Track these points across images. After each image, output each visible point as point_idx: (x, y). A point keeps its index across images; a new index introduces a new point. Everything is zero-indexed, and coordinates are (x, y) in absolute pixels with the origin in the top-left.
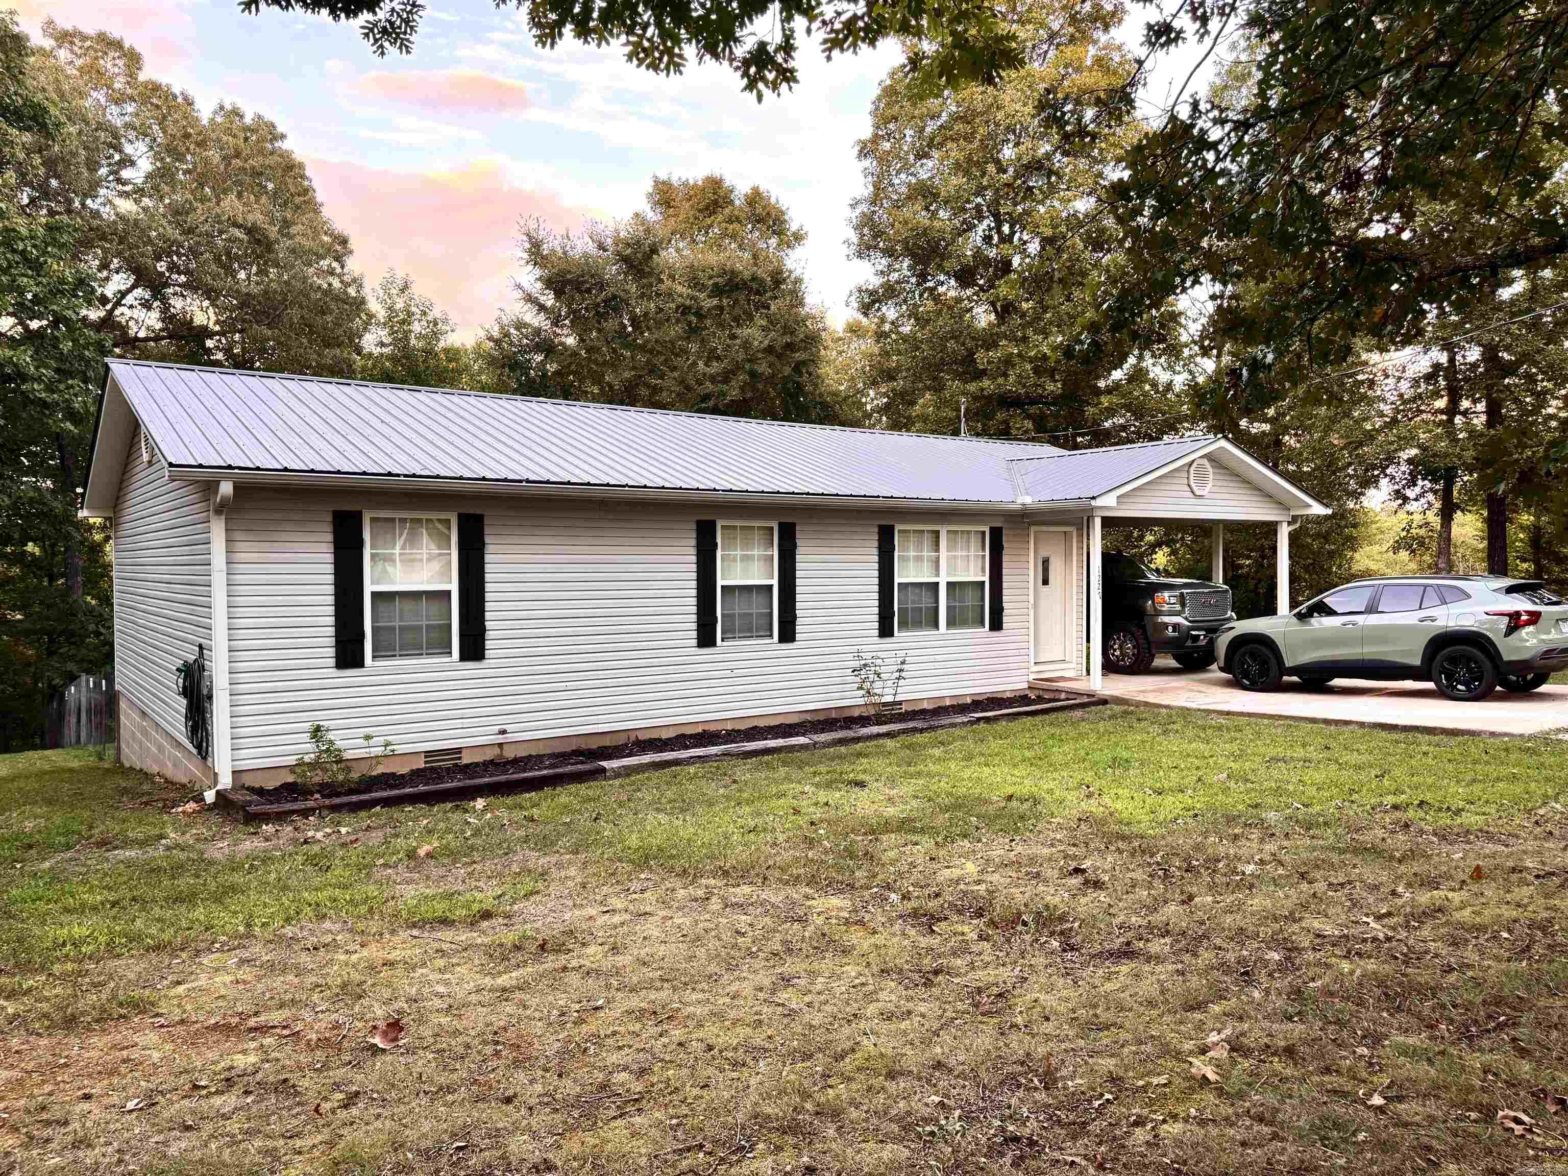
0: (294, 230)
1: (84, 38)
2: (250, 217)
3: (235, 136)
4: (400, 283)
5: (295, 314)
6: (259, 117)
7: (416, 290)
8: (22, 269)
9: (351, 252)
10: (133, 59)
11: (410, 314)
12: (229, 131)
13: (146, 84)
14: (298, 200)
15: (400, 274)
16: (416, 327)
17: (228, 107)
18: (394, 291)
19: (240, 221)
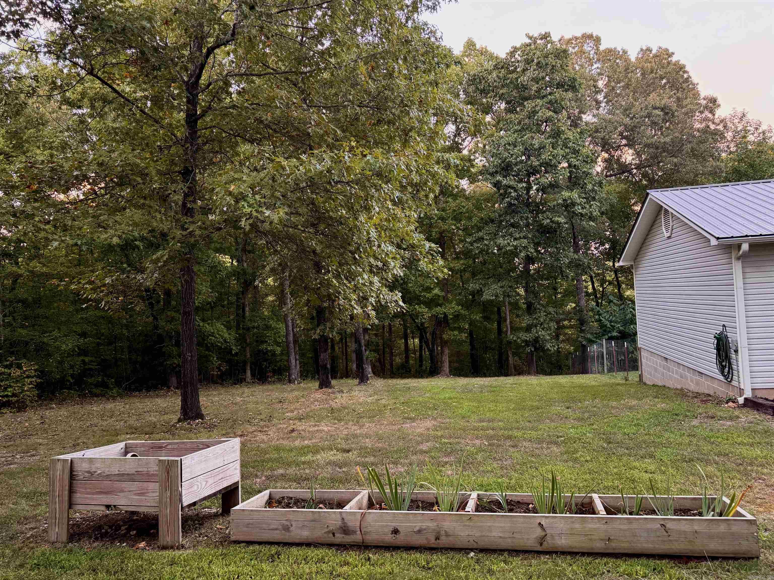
0: (685, 103)
1: (577, 38)
2: (663, 102)
3: (650, 62)
4: (740, 115)
5: (687, 147)
6: (660, 48)
7: (749, 117)
8: (571, 155)
9: (719, 106)
10: (598, 40)
11: (746, 131)
12: (647, 61)
13: (604, 51)
14: (685, 85)
15: (740, 110)
16: (751, 138)
17: (644, 48)
18: (736, 121)
19: (658, 105)
